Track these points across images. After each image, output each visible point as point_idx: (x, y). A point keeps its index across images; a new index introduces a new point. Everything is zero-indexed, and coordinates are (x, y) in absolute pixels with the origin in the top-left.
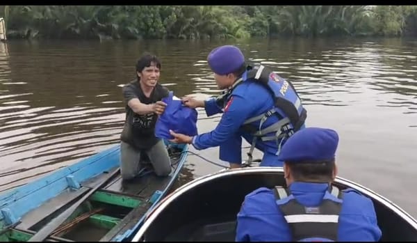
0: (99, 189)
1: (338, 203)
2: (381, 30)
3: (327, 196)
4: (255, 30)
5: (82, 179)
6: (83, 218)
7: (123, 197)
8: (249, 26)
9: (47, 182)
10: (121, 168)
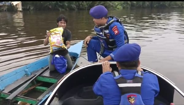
0: (39, 75)
1: (141, 78)
2: (182, 5)
3: (136, 75)
4: (125, 6)
5: (32, 71)
6: (32, 88)
7: (50, 78)
8: (122, 4)
9: (16, 72)
10: (49, 66)
